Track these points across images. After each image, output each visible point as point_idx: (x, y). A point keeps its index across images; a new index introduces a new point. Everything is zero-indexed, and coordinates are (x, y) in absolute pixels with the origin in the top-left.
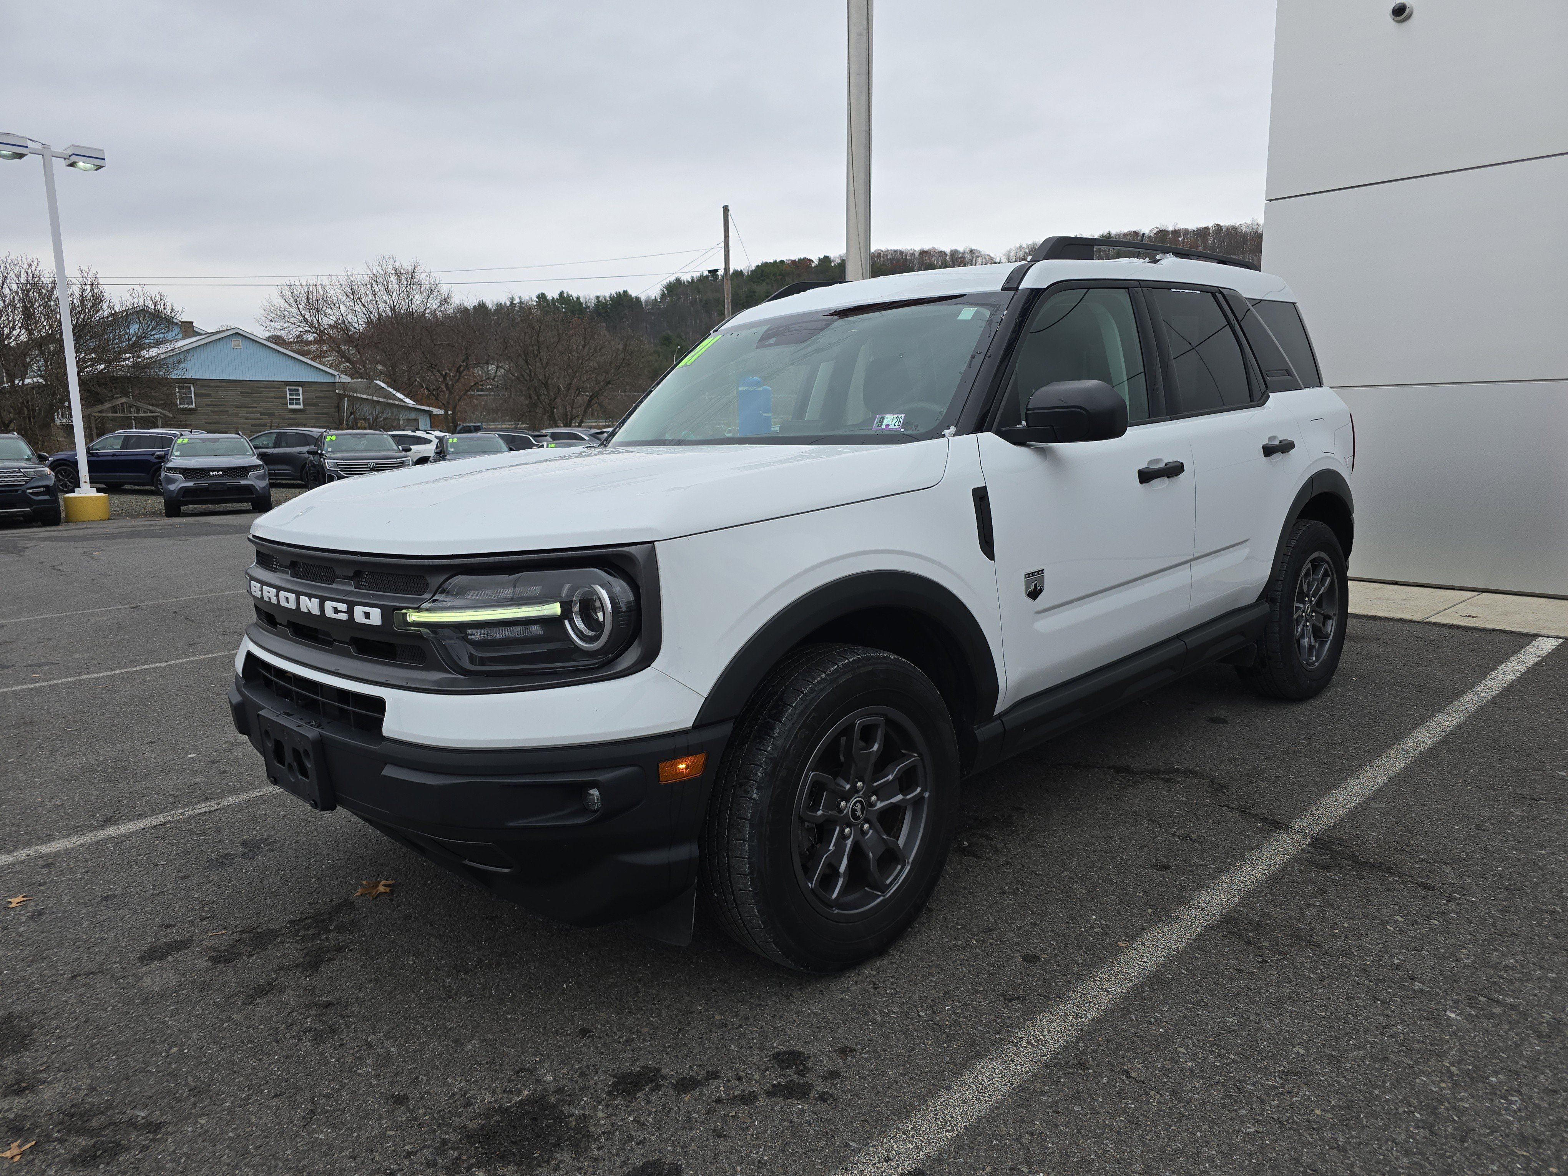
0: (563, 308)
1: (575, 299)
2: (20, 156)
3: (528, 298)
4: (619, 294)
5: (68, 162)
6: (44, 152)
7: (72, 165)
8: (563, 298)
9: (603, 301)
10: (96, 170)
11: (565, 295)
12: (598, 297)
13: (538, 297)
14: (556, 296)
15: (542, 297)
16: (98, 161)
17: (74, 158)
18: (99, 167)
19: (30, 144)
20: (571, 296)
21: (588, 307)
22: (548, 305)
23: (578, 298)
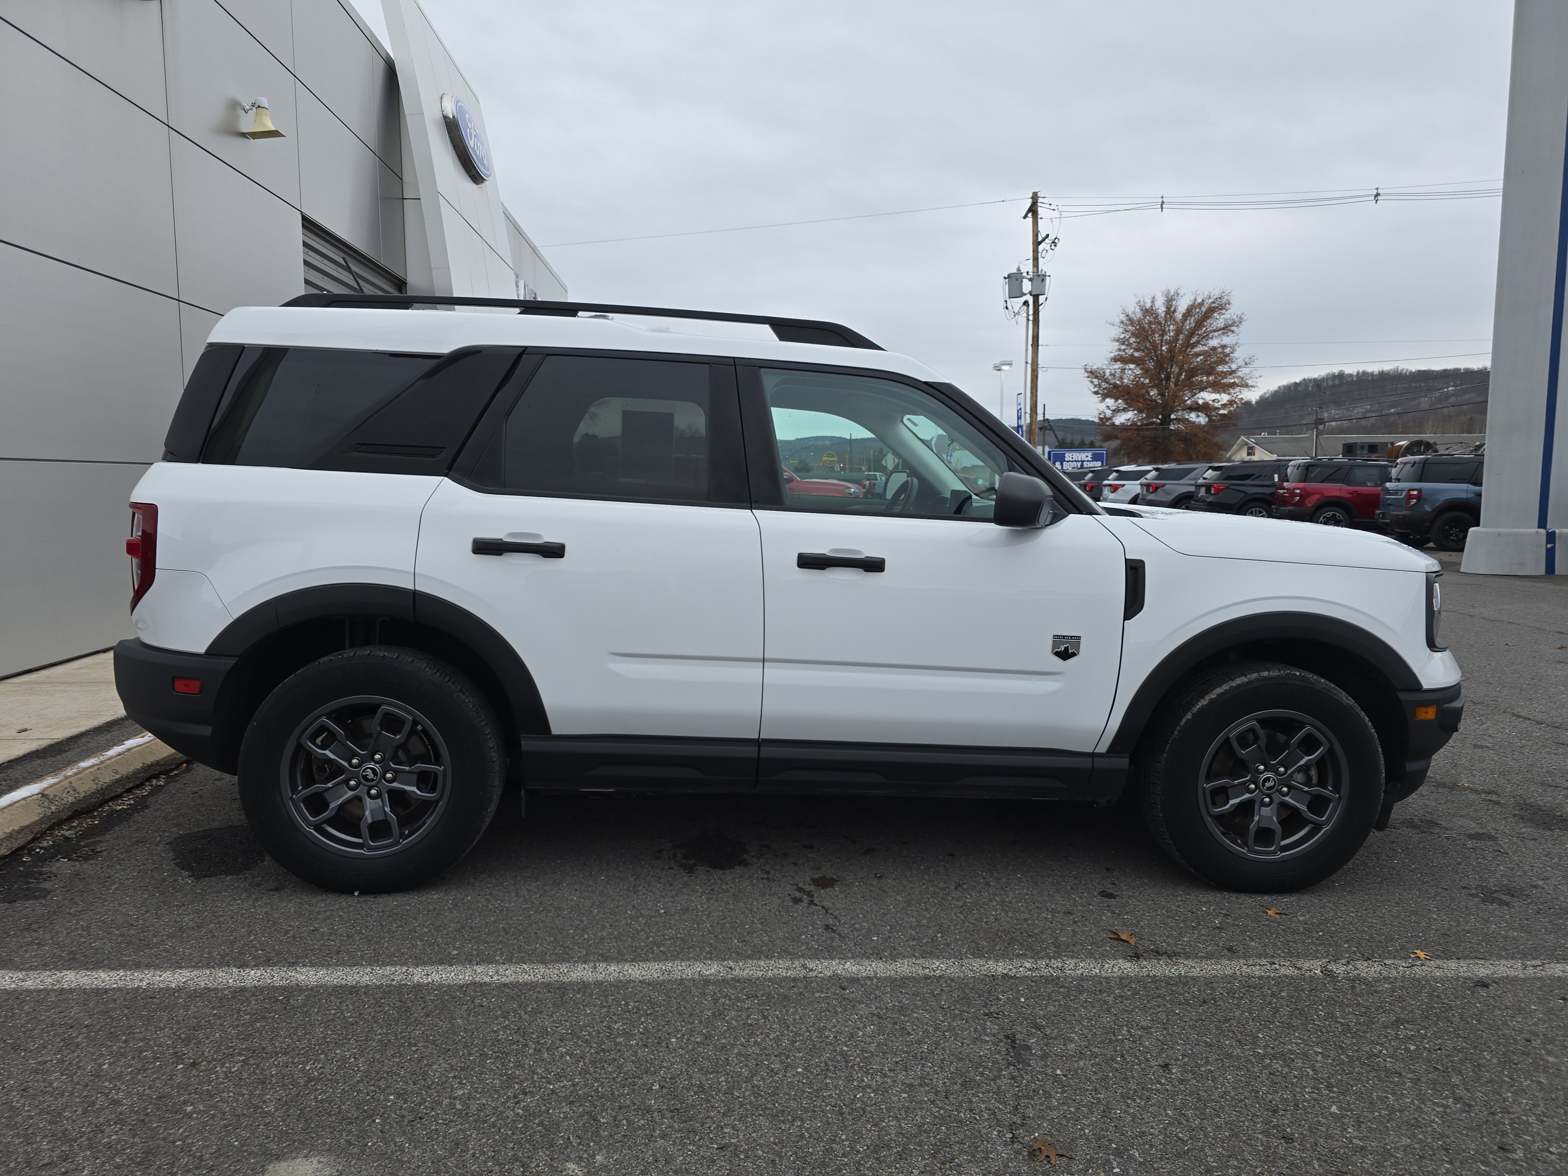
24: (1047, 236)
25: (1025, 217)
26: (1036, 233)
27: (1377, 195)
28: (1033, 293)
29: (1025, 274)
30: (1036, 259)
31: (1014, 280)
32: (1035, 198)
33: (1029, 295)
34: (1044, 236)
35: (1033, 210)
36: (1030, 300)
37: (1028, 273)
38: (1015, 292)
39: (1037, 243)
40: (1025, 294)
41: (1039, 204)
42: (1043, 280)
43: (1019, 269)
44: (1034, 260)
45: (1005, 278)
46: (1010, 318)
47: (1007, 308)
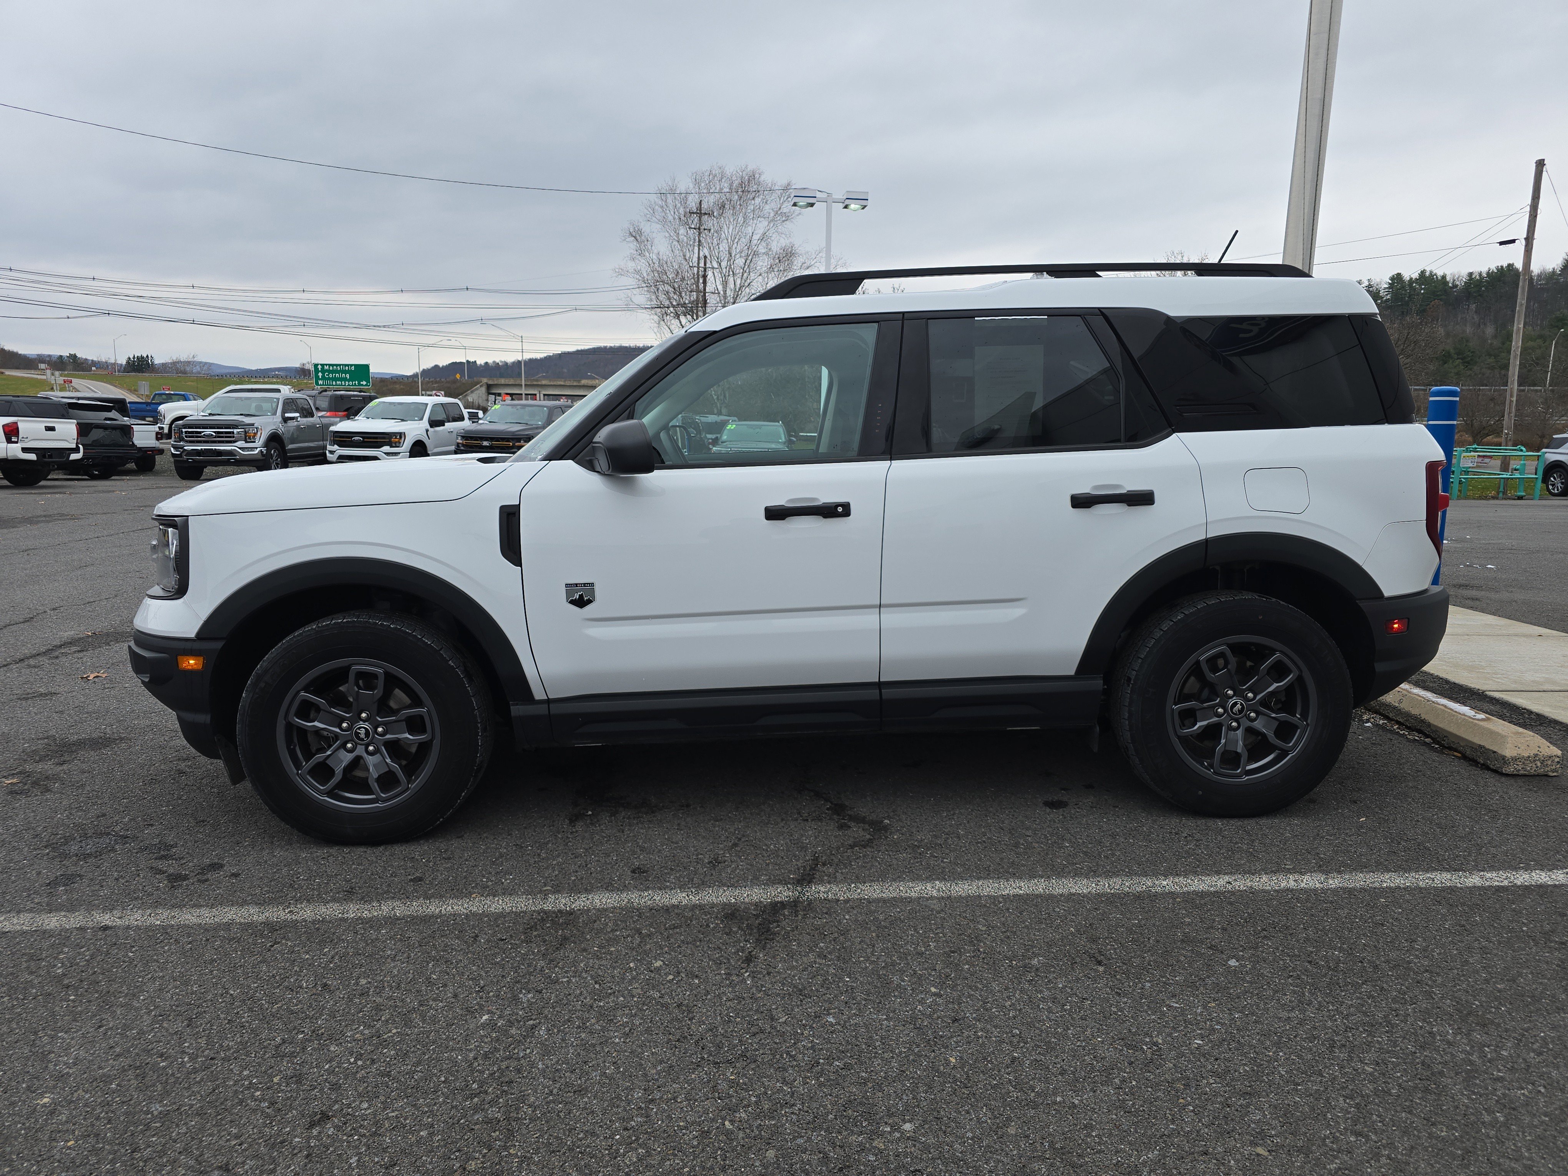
0: (1422, 289)
1: (1439, 278)
2: (812, 205)
3: (1378, 280)
4: (1501, 270)
5: (844, 205)
6: (829, 200)
7: (846, 207)
8: (1425, 278)
9: (1478, 277)
10: (863, 209)
11: (1427, 274)
12: (1471, 274)
13: (1392, 279)
14: (1415, 276)
15: (1397, 279)
16: (863, 201)
17: (847, 202)
18: (864, 207)
19: (818, 195)
20: (1436, 275)
21: (1455, 286)
22: (1403, 287)
23: (1444, 277)
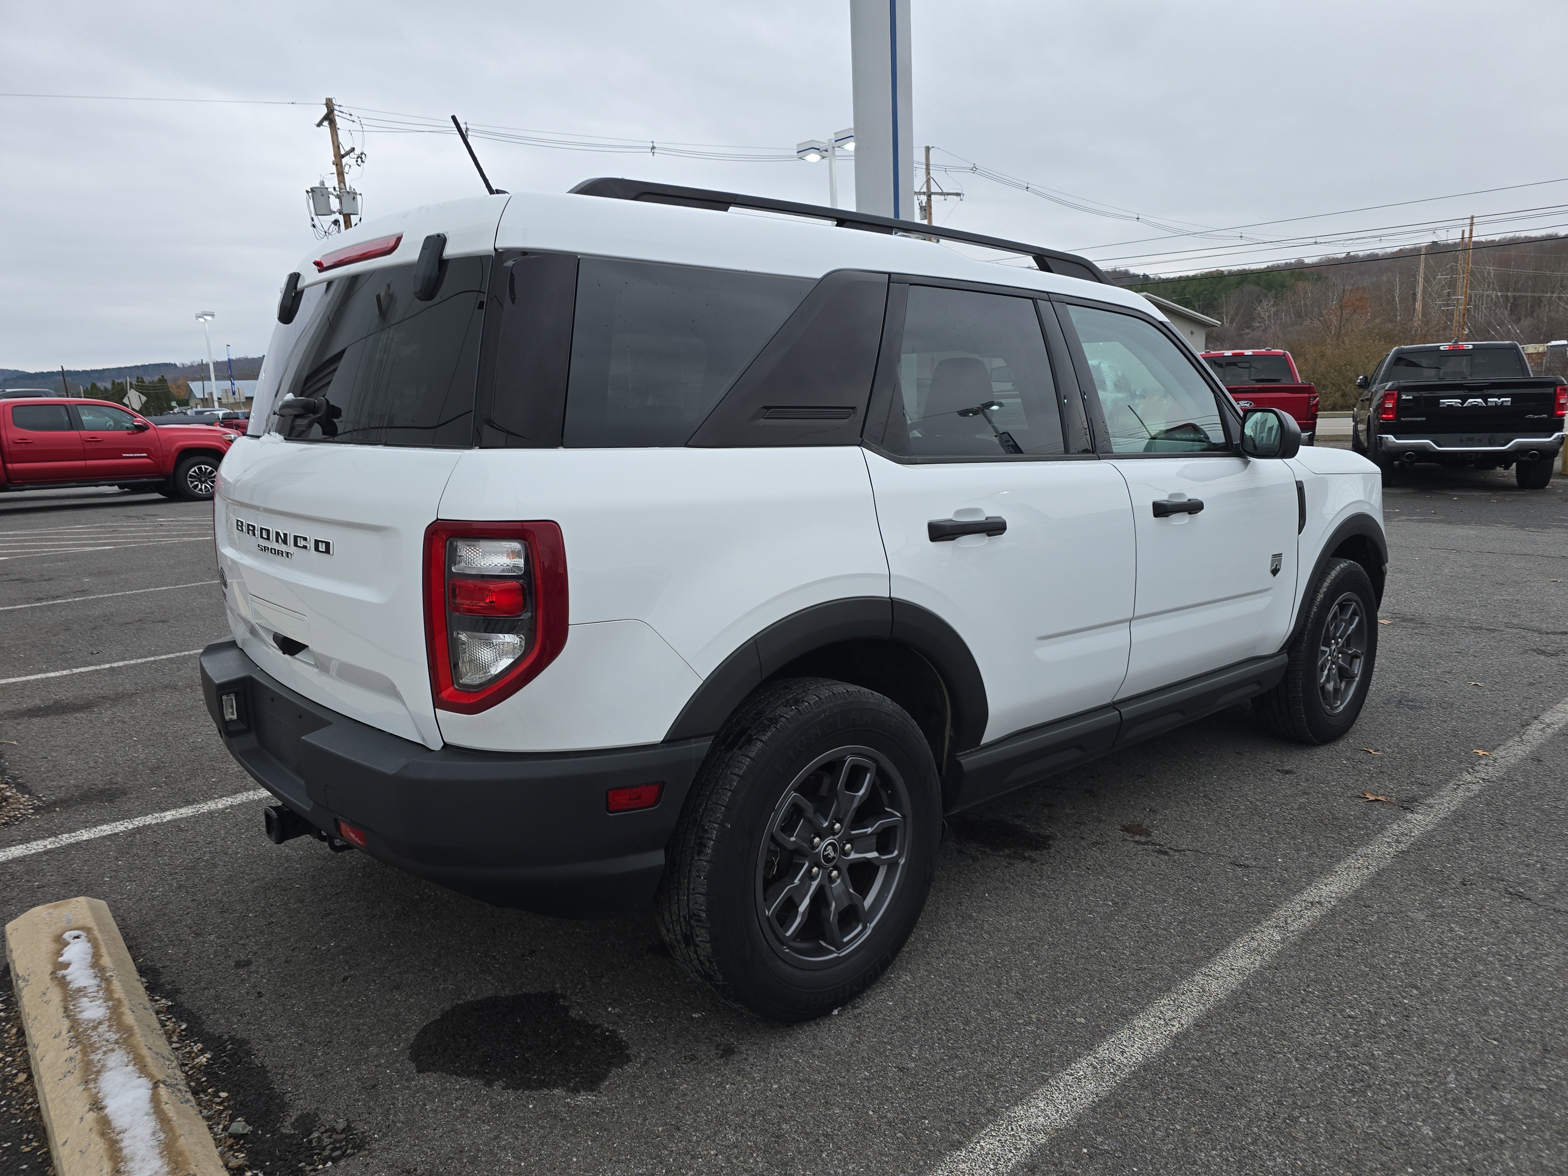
24: (353, 150)
25: (320, 124)
26: (337, 146)
27: (653, 148)
28: (344, 212)
29: (330, 190)
30: (341, 174)
31: (318, 194)
32: (329, 104)
33: (337, 214)
34: (348, 149)
35: (329, 118)
36: (341, 219)
37: (334, 188)
38: (322, 209)
39: (339, 157)
40: (335, 212)
41: (336, 113)
42: (354, 198)
43: (322, 183)
44: (338, 174)
45: (307, 192)
46: (319, 238)
47: (314, 226)
